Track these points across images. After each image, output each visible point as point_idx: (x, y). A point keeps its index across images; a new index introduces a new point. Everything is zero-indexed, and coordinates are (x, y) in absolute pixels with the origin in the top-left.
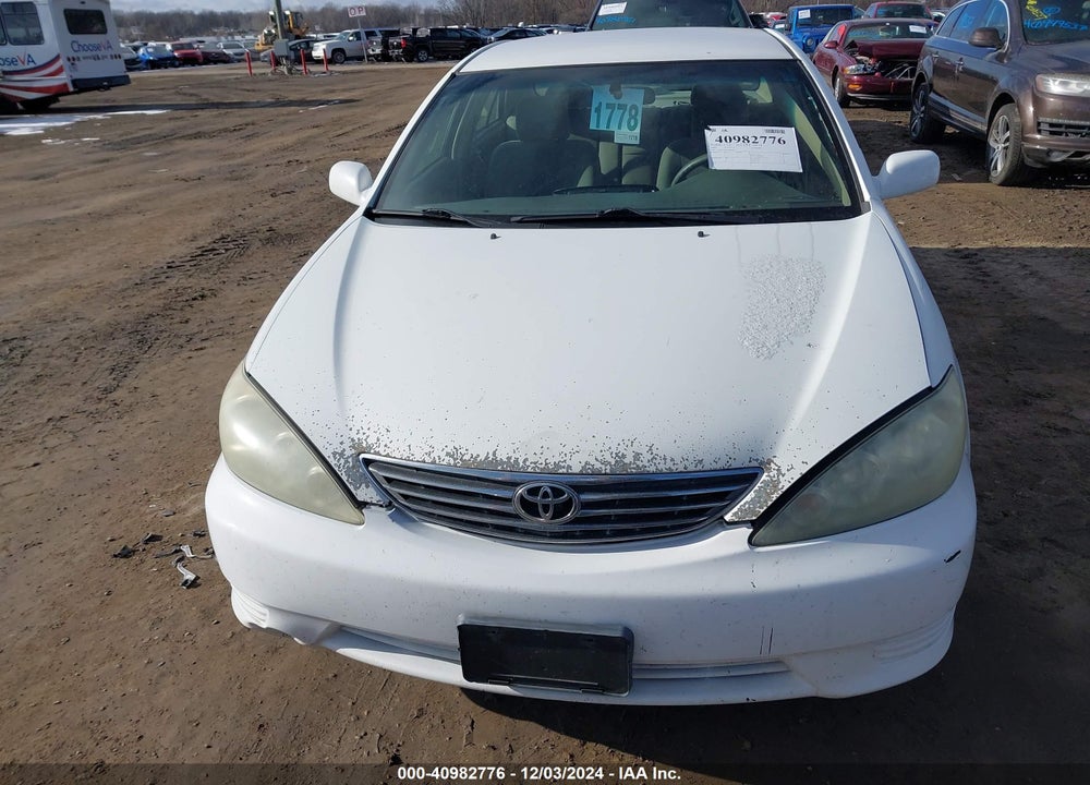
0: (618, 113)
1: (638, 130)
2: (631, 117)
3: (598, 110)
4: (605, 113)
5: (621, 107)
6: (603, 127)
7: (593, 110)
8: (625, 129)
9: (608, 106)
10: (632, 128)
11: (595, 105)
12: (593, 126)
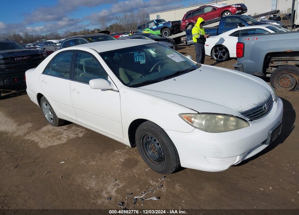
0: (140, 57)
1: (145, 60)
2: (143, 57)
3: (136, 57)
4: (137, 57)
5: (141, 55)
6: (138, 61)
7: (135, 57)
8: (142, 60)
9: (138, 56)
10: (144, 60)
11: (135, 56)
12: (136, 61)
